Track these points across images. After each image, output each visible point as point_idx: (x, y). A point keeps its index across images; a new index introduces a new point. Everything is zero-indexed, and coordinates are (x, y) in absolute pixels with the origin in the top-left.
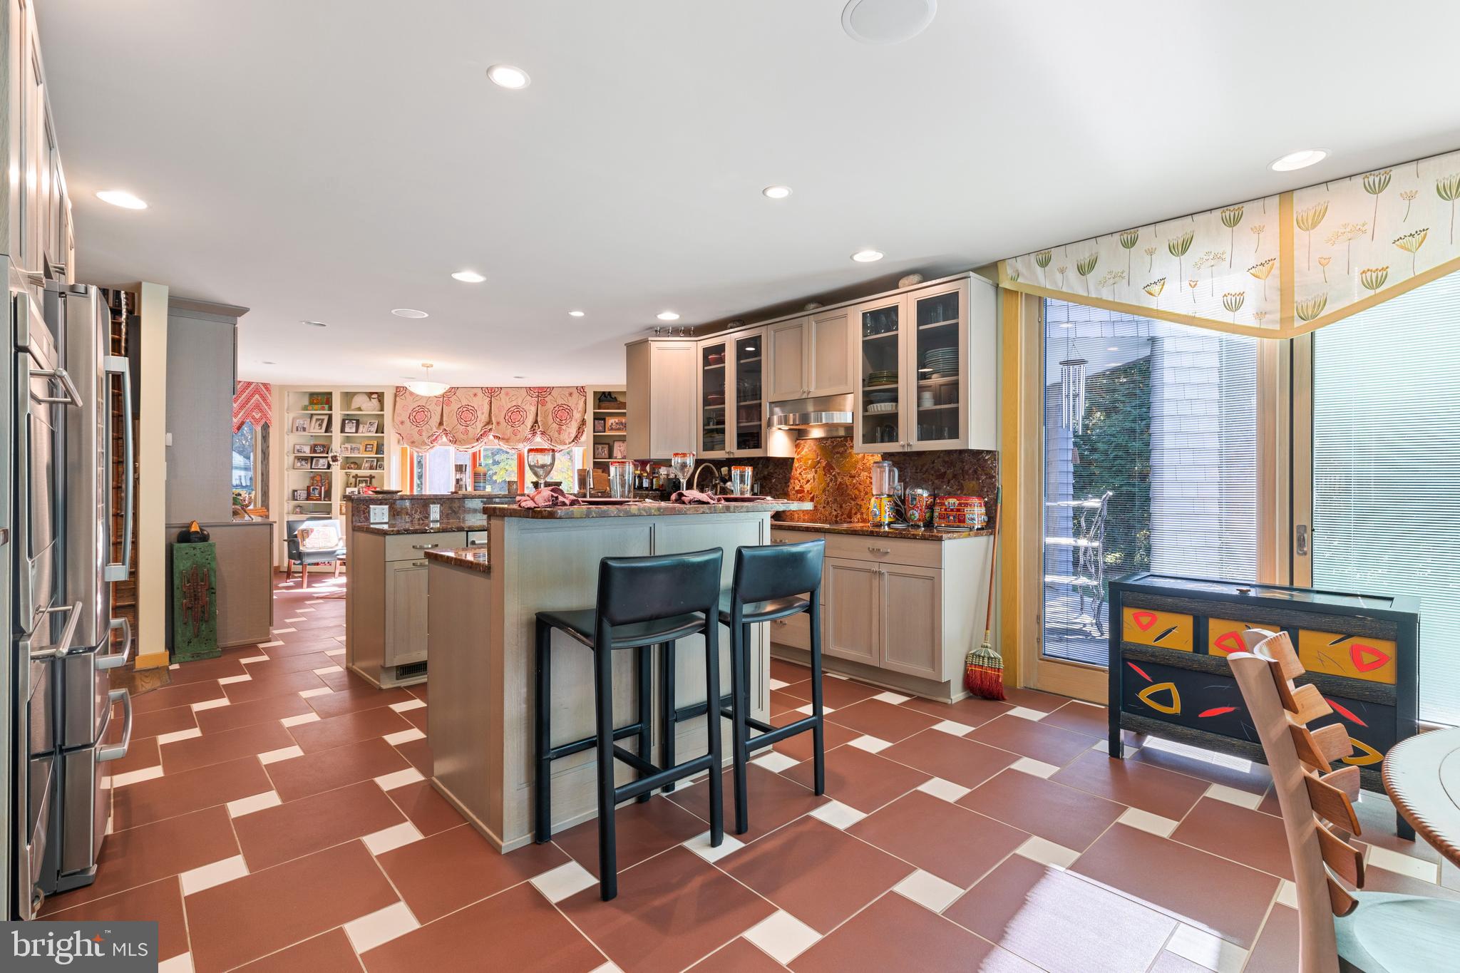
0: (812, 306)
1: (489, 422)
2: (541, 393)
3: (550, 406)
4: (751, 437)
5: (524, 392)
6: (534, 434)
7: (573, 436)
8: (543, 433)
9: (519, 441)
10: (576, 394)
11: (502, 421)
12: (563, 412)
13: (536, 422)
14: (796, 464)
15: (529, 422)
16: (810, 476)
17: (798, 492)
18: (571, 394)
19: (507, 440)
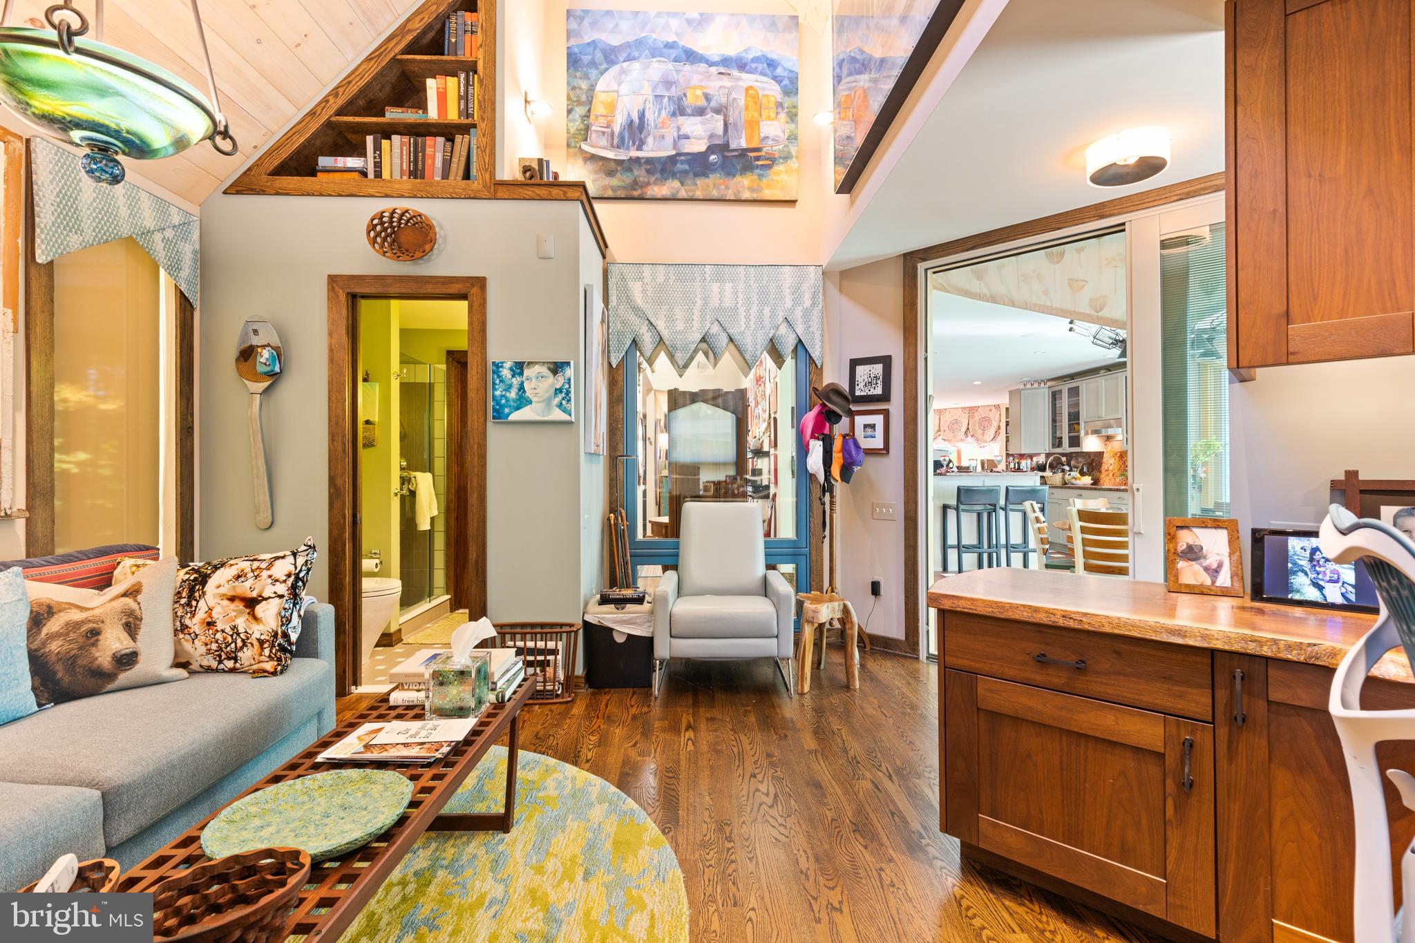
0: (1102, 371)
1: (939, 430)
2: (972, 410)
3: (977, 418)
4: (1075, 441)
5: (960, 410)
6: (967, 436)
7: (992, 437)
8: (972, 436)
9: (957, 441)
10: (994, 410)
11: (947, 429)
12: (985, 422)
13: (968, 429)
14: (1105, 455)
15: (964, 429)
16: (1112, 462)
17: (1106, 470)
18: (990, 410)
19: (949, 441)
